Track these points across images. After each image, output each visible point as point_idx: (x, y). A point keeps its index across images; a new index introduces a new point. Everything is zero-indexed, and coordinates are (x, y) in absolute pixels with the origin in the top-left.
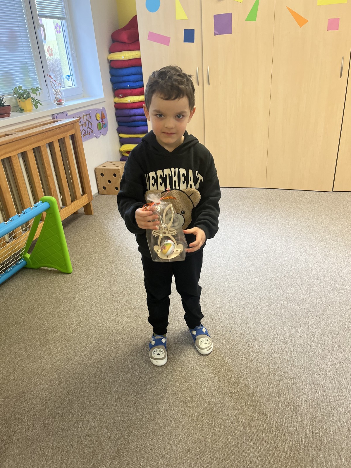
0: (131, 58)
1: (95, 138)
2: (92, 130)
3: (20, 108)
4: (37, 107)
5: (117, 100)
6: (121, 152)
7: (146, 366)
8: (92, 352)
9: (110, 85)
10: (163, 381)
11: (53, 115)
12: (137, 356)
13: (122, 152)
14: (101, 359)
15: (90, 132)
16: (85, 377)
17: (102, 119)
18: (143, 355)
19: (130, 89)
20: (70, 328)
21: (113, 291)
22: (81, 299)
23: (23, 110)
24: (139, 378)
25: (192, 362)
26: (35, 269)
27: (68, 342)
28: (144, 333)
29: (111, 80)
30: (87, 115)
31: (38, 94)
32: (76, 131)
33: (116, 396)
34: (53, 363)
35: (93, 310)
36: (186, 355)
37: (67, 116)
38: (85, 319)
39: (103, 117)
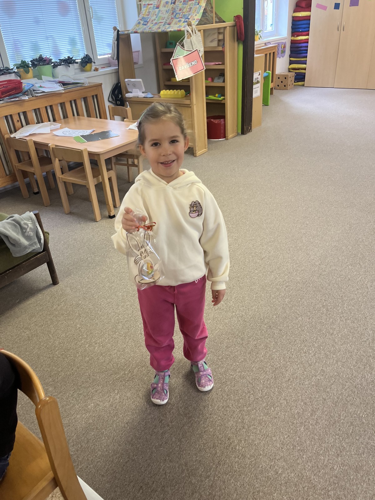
0: (305, 15)
1: (279, 58)
2: (278, 54)
5: (293, 38)
6: (289, 69)
9: (290, 30)
11: (265, 43)
17: (284, 48)
19: (301, 32)
29: (292, 27)
30: (278, 45)
32: (276, 50)
39: (285, 47)
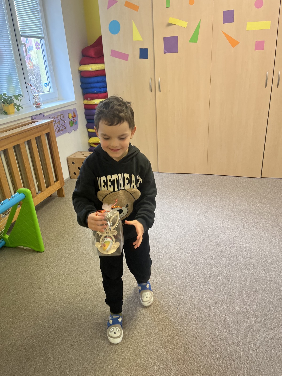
0: (97, 69)
1: (68, 133)
2: (65, 127)
3: (4, 111)
4: (18, 110)
5: (86, 102)
7: (103, 343)
8: (58, 329)
9: (80, 91)
10: (118, 359)
11: (32, 116)
12: (96, 334)
13: (90, 143)
14: (65, 337)
15: (64, 128)
16: (49, 355)
17: (73, 117)
18: (102, 333)
19: (97, 93)
20: (39, 305)
21: (78, 269)
22: (51, 277)
23: (7, 113)
24: (98, 356)
25: (144, 340)
26: (12, 248)
27: (36, 319)
28: (103, 310)
29: (81, 86)
30: (60, 115)
31: (20, 100)
32: (50, 130)
33: (77, 374)
34: (22, 340)
35: (60, 287)
36: (139, 332)
37: (44, 116)
38: (53, 297)
